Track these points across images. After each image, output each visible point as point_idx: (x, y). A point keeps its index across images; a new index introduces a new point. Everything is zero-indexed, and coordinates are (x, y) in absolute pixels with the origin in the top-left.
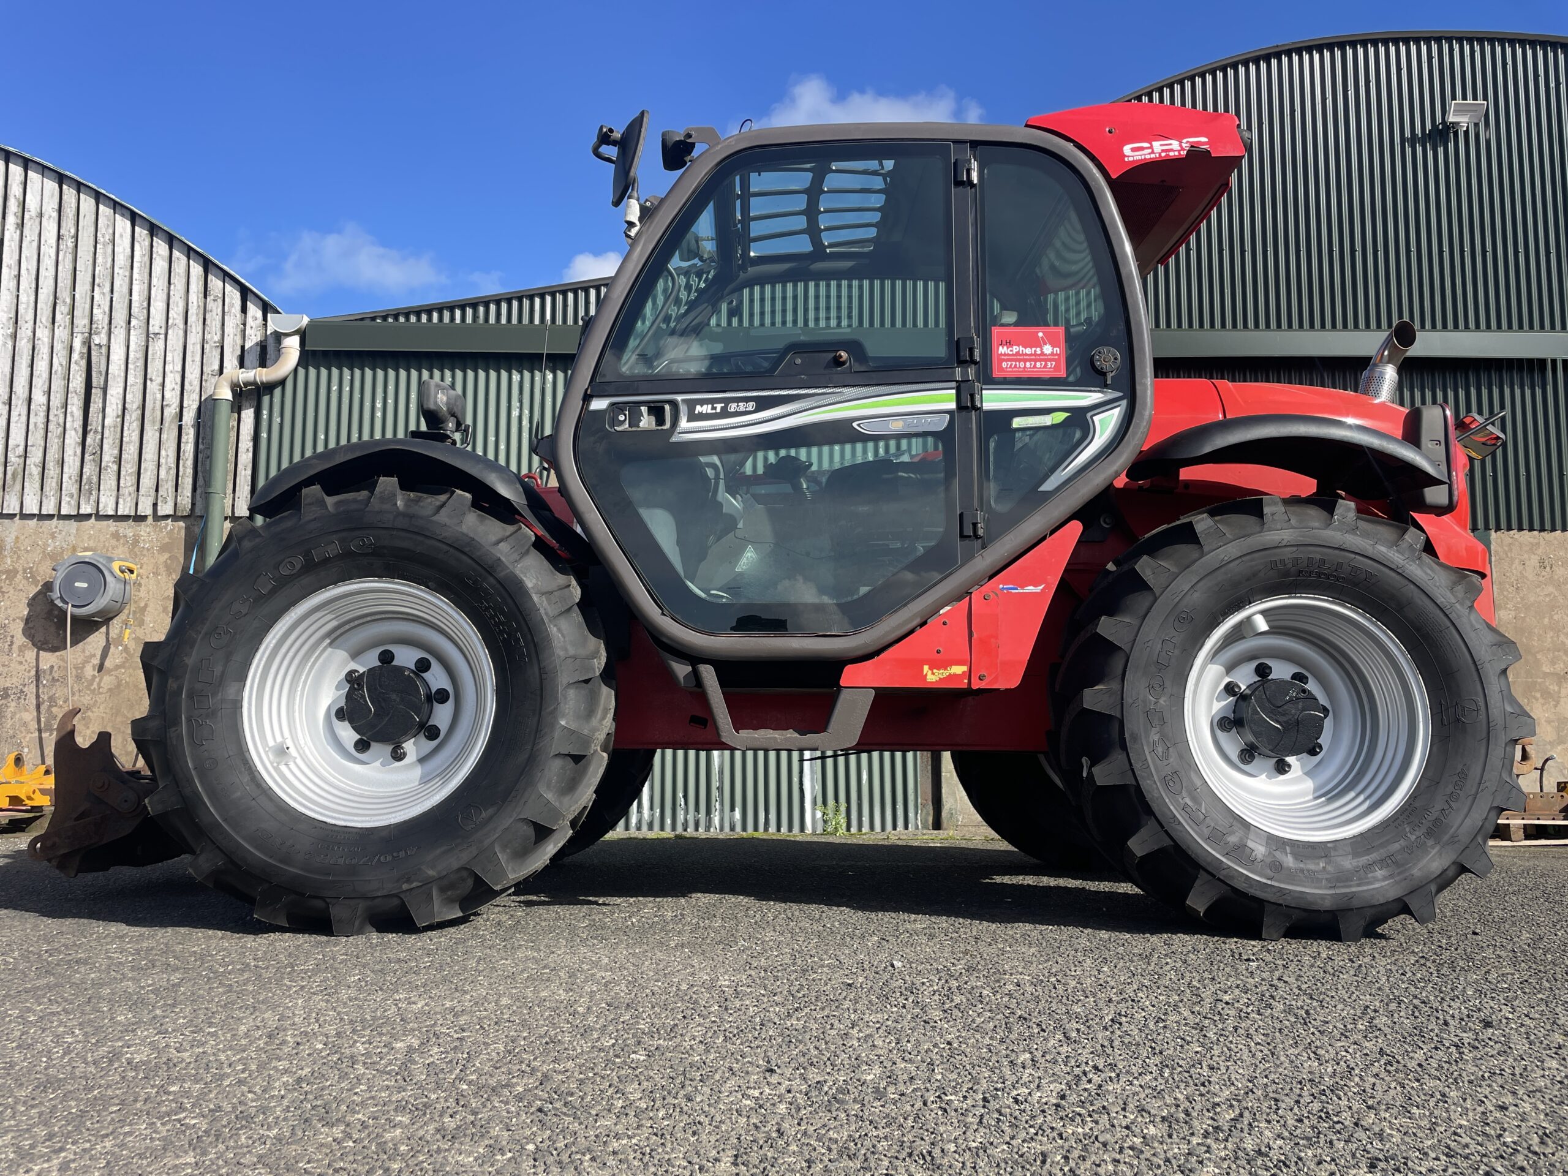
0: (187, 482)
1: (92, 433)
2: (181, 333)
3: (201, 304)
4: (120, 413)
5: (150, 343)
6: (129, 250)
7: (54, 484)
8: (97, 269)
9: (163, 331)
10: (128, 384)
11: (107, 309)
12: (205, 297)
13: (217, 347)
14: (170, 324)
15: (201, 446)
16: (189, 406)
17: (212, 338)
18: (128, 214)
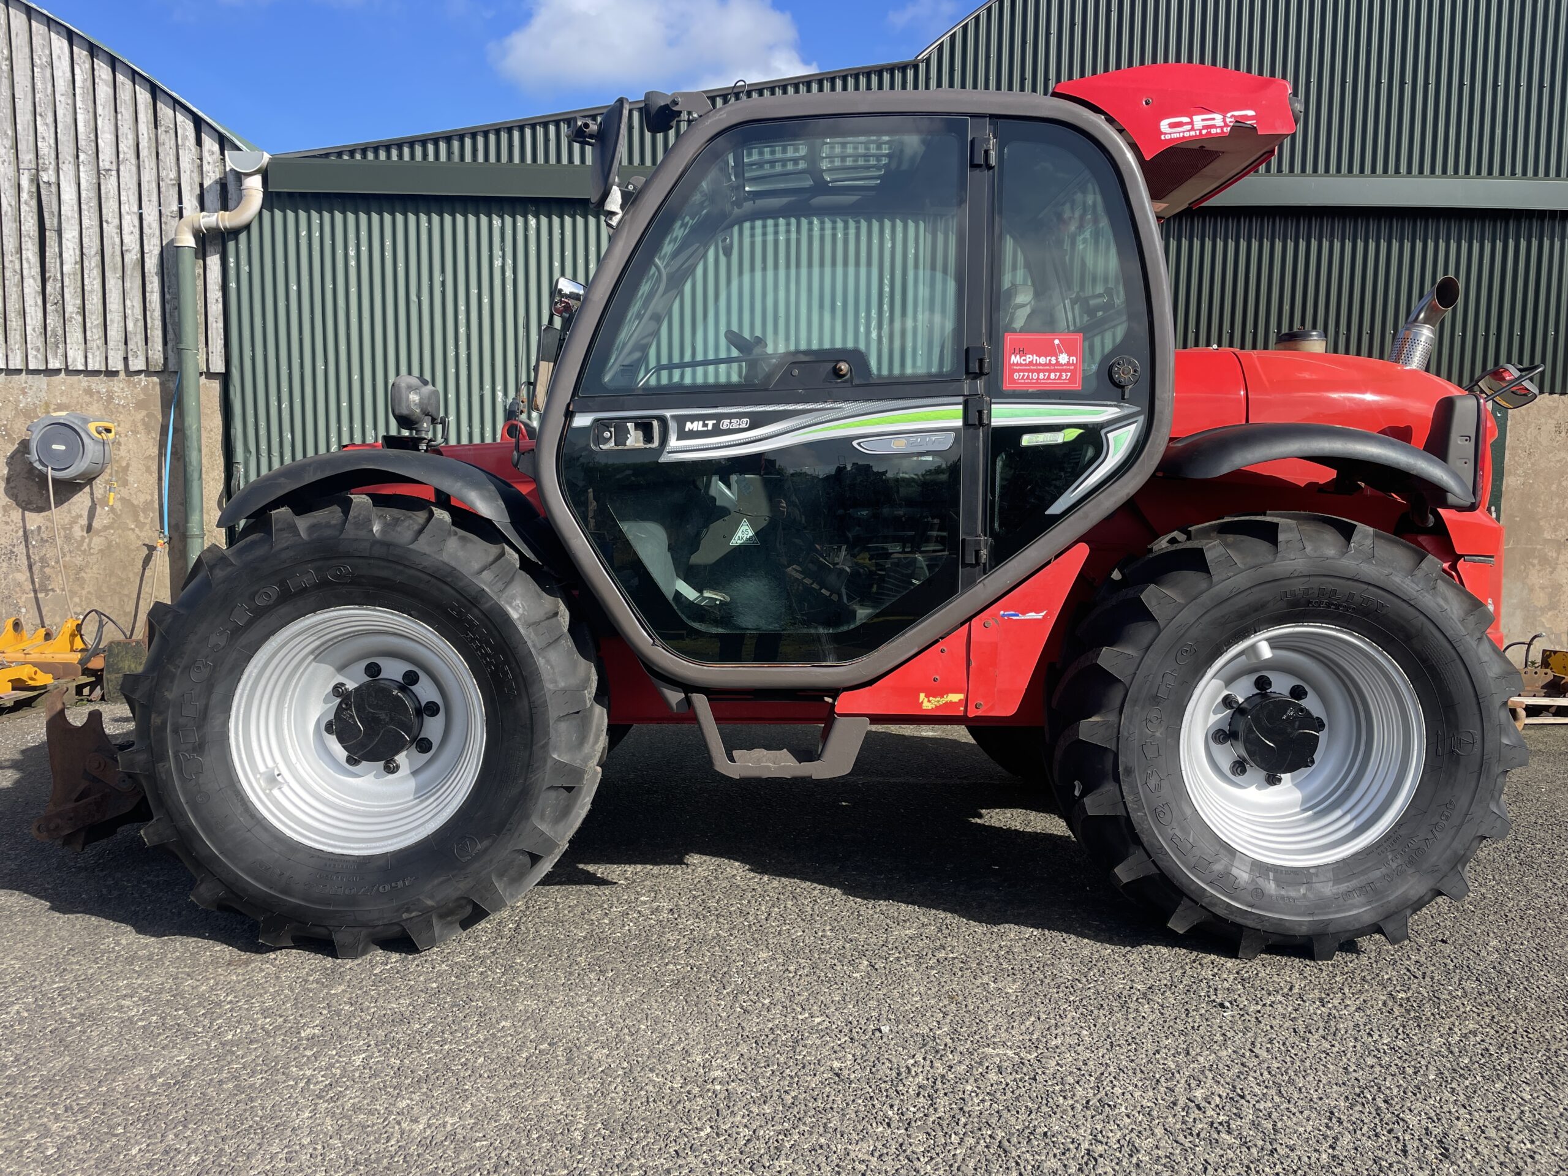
0: (156, 334)
1: (51, 280)
2: (134, 169)
3: (153, 136)
4: (78, 259)
5: (102, 181)
6: (69, 74)
7: (18, 337)
8: (38, 96)
9: (114, 167)
10: (83, 226)
11: (52, 142)
12: (156, 127)
13: (174, 185)
14: (120, 159)
15: (167, 296)
16: (151, 251)
17: (168, 175)
18: (64, 33)
